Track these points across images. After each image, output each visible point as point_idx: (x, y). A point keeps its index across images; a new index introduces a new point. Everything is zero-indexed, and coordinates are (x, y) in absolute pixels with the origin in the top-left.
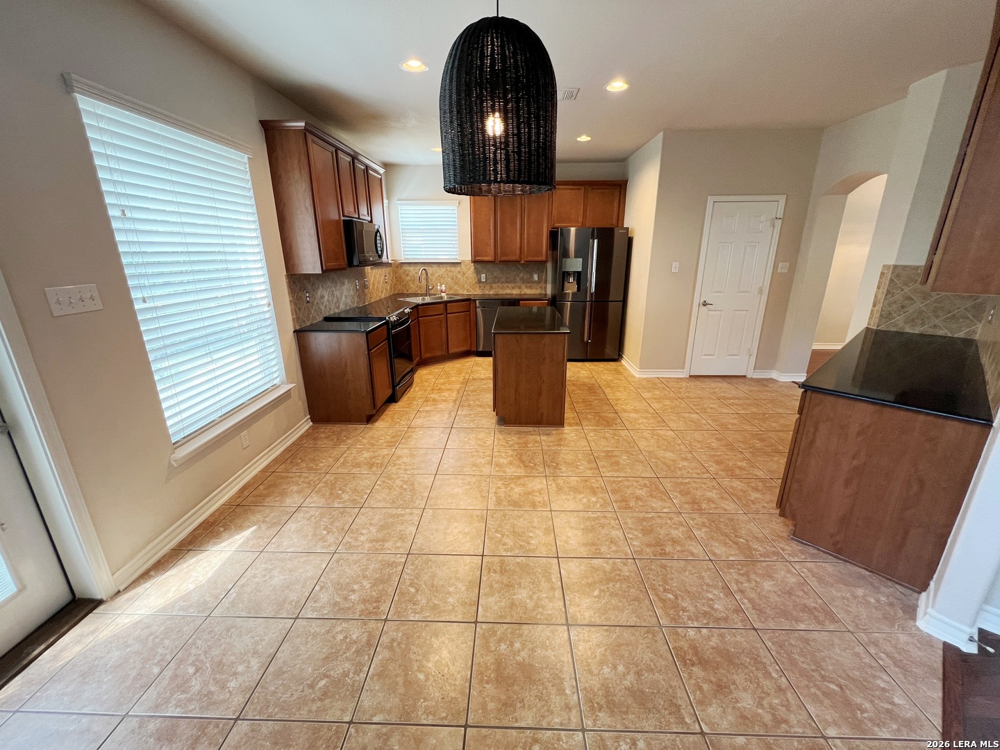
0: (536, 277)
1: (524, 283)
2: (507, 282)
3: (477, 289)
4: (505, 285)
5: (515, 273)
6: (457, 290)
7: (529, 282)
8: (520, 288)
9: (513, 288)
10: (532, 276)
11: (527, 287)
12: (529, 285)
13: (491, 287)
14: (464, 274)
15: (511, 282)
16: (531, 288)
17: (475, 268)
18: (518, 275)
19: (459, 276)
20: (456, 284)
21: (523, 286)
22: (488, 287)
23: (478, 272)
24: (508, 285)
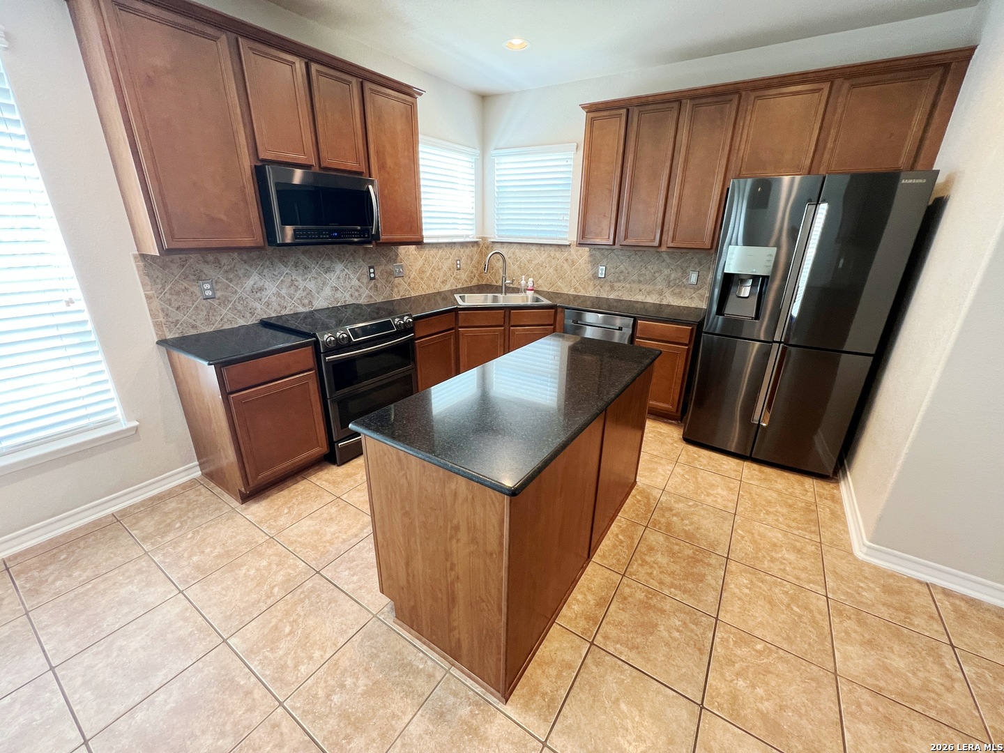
0: (693, 278)
1: (669, 286)
2: (640, 282)
3: (590, 289)
4: (635, 286)
5: (655, 268)
6: (560, 287)
7: (678, 286)
8: (661, 293)
9: (649, 293)
10: (685, 274)
11: (674, 294)
12: (677, 291)
13: (612, 287)
14: (573, 263)
15: (646, 282)
16: (680, 295)
17: (591, 256)
18: (660, 271)
19: (566, 266)
20: (561, 277)
21: (668, 293)
22: (607, 288)
23: (595, 262)
24: (642, 287)
